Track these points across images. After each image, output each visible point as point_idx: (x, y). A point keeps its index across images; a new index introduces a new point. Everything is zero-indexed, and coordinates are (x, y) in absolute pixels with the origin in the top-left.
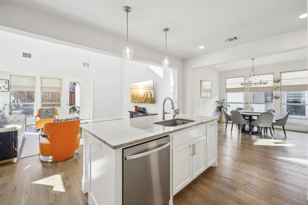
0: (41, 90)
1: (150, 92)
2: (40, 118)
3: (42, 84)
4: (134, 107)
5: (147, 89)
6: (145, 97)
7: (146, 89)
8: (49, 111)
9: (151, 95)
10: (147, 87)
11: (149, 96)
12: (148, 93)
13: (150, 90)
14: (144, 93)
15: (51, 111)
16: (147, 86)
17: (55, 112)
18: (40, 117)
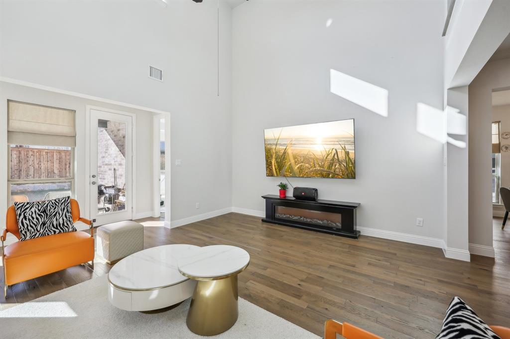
0: (9, 140)
1: (344, 149)
2: (19, 237)
3: (11, 121)
4: (279, 186)
5: (337, 143)
6: (330, 157)
7: (333, 143)
8: (52, 210)
9: (347, 153)
10: (337, 140)
11: (342, 155)
12: (338, 150)
13: (343, 146)
14: (327, 150)
15: (58, 209)
16: (336, 138)
17: (75, 212)
18: (17, 232)
